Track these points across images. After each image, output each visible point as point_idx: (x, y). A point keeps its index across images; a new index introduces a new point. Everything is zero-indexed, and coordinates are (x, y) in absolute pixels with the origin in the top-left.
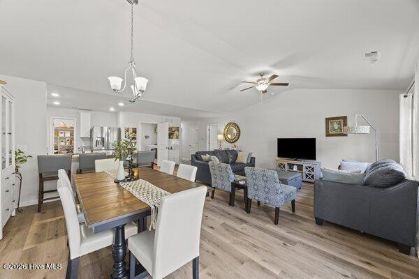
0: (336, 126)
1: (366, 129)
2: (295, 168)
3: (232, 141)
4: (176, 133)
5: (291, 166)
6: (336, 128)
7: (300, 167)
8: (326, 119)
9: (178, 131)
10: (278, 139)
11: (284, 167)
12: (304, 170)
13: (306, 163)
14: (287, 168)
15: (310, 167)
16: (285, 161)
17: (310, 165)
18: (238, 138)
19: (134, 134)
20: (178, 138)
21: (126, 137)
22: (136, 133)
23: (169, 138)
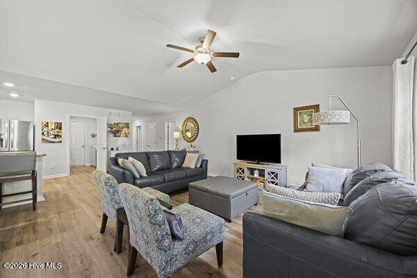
0: (306, 118)
1: (345, 116)
2: (256, 175)
3: (191, 140)
4: (125, 130)
5: (252, 171)
6: (306, 121)
7: (262, 173)
8: (295, 109)
9: (128, 127)
10: (238, 136)
11: (243, 171)
12: (267, 176)
13: (269, 167)
14: (247, 173)
15: (273, 173)
16: (245, 165)
17: (273, 171)
18: (197, 136)
19: (57, 130)
20: (127, 137)
21: (43, 134)
22: (60, 129)
23: (115, 136)
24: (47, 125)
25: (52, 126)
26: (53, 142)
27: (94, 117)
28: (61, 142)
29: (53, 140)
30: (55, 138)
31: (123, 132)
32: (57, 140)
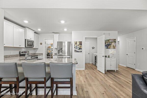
9: (115, 42)
19: (80, 45)
20: (115, 48)
21: (75, 48)
22: (81, 45)
23: (107, 48)
24: (76, 43)
25: (78, 44)
26: (79, 52)
27: (96, 37)
28: (81, 52)
29: (78, 51)
30: (79, 49)
31: (112, 45)
32: (80, 51)
